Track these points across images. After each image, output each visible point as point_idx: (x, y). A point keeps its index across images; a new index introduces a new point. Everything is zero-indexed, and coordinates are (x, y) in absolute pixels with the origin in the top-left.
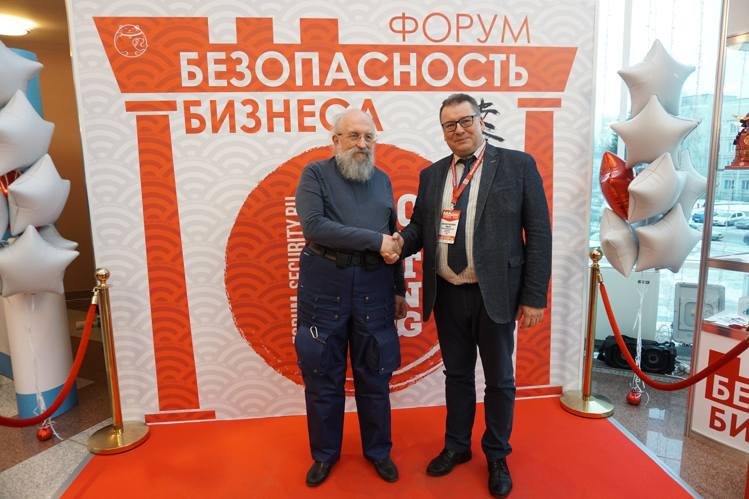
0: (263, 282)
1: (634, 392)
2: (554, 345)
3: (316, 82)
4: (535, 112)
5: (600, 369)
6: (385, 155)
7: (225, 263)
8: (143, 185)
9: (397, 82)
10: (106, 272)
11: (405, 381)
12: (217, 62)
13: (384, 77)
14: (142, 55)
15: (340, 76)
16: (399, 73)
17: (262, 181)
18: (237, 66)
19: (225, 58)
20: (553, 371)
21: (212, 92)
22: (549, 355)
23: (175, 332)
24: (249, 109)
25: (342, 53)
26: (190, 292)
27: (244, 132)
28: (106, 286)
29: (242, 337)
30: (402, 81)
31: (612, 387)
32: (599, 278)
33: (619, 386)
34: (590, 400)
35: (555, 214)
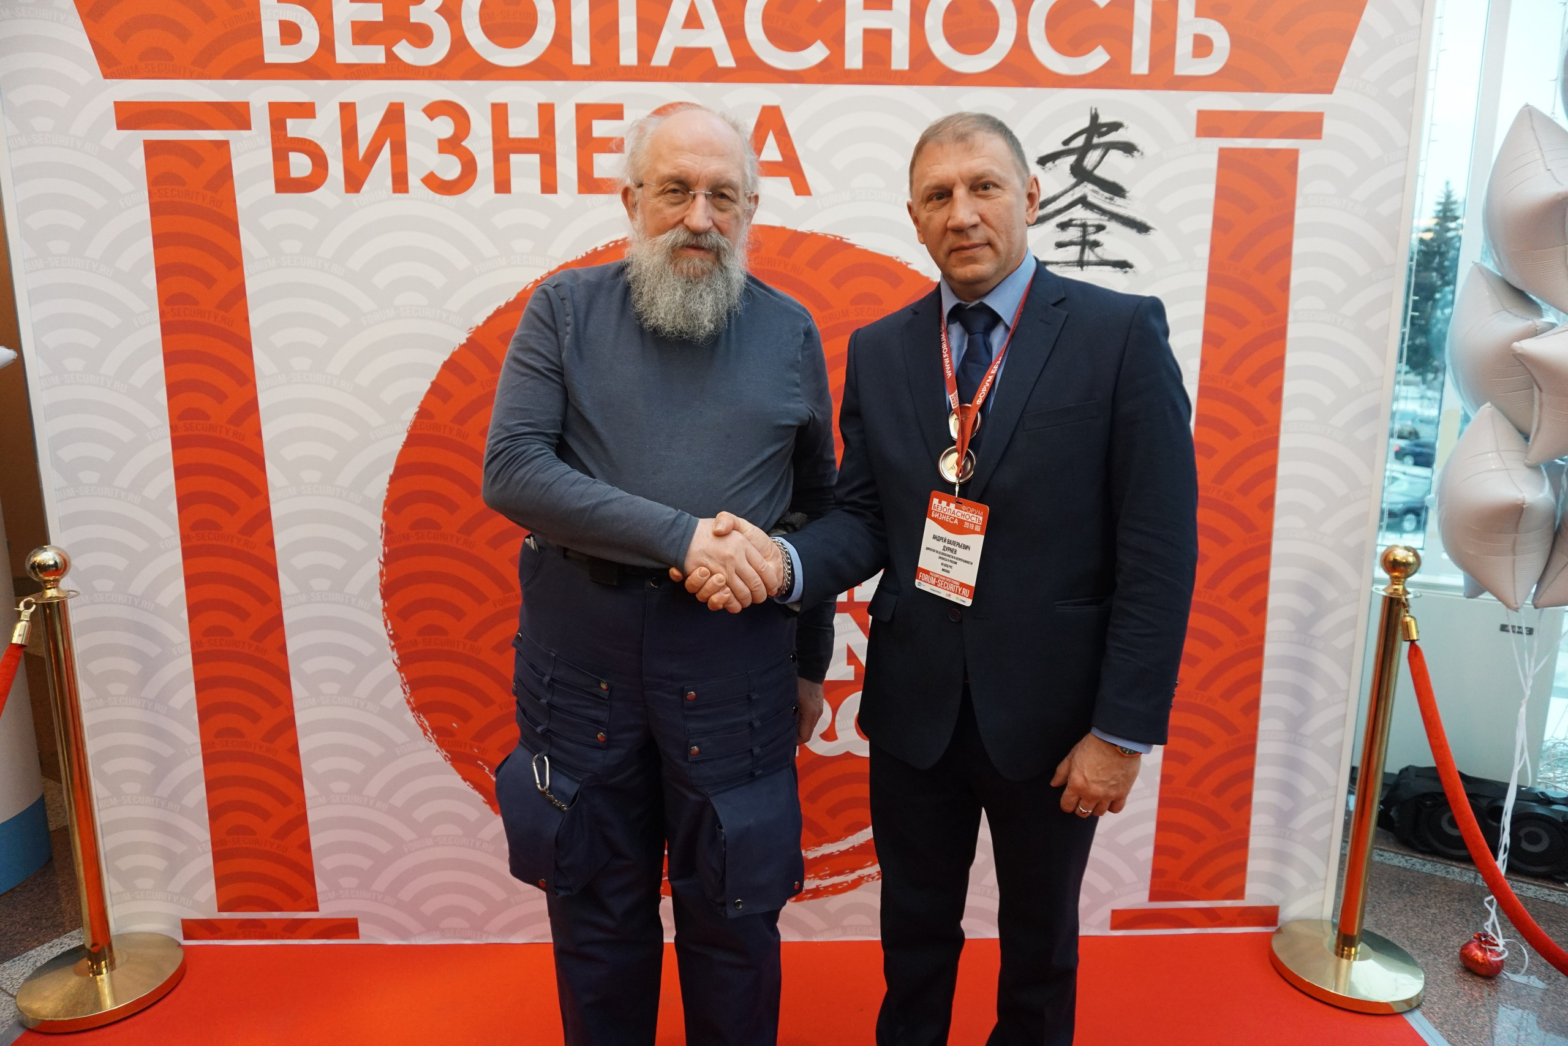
0: (480, 598)
1: (1484, 941)
2: (1260, 796)
3: (628, 56)
4: (1245, 150)
5: (1381, 853)
6: (815, 263)
7: (381, 542)
8: (167, 329)
9: (854, 60)
10: (58, 561)
11: (852, 871)
13: (819, 43)
15: (695, 39)
16: (861, 33)
17: (478, 328)
18: (412, 8)
20: (1256, 865)
21: (346, 78)
22: (1248, 823)
23: (255, 717)
24: (445, 127)
26: (288, 617)
27: (431, 193)
28: (61, 596)
29: (427, 737)
30: (867, 57)
31: (1417, 912)
32: (1406, 627)
33: (1437, 911)
34: (1358, 956)
35: (1286, 441)
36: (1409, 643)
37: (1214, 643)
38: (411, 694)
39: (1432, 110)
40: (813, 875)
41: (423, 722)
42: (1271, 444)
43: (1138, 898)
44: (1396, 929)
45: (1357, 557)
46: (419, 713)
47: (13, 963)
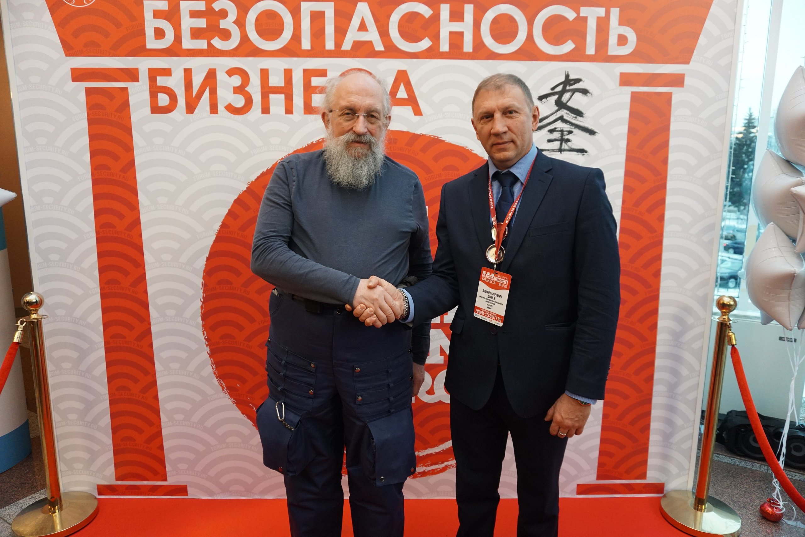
1: (773, 503)
2: (654, 425)
3: (330, 45)
4: (645, 93)
5: (718, 456)
6: (424, 150)
7: (202, 291)
8: (95, 182)
9: (445, 47)
10: (38, 300)
11: (442, 463)
12: (194, 14)
13: (427, 39)
14: (92, 4)
15: (364, 37)
16: (448, 34)
17: (252, 182)
18: (221, 21)
19: (205, 9)
20: (652, 461)
21: (187, 56)
22: (648, 439)
23: (136, 381)
24: (237, 81)
25: (366, 3)
26: (154, 329)
27: (229, 114)
28: (39, 318)
29: (224, 392)
30: (451, 45)
31: (737, 487)
32: (730, 338)
33: (747, 487)
34: (706, 510)
35: (666, 241)
36: (731, 346)
37: (630, 345)
38: (216, 369)
39: (741, 72)
40: (422, 465)
41: (222, 383)
42: (659, 243)
43: (591, 478)
44: (726, 495)
45: (704, 301)
46: (220, 379)
47: (11, 507)
